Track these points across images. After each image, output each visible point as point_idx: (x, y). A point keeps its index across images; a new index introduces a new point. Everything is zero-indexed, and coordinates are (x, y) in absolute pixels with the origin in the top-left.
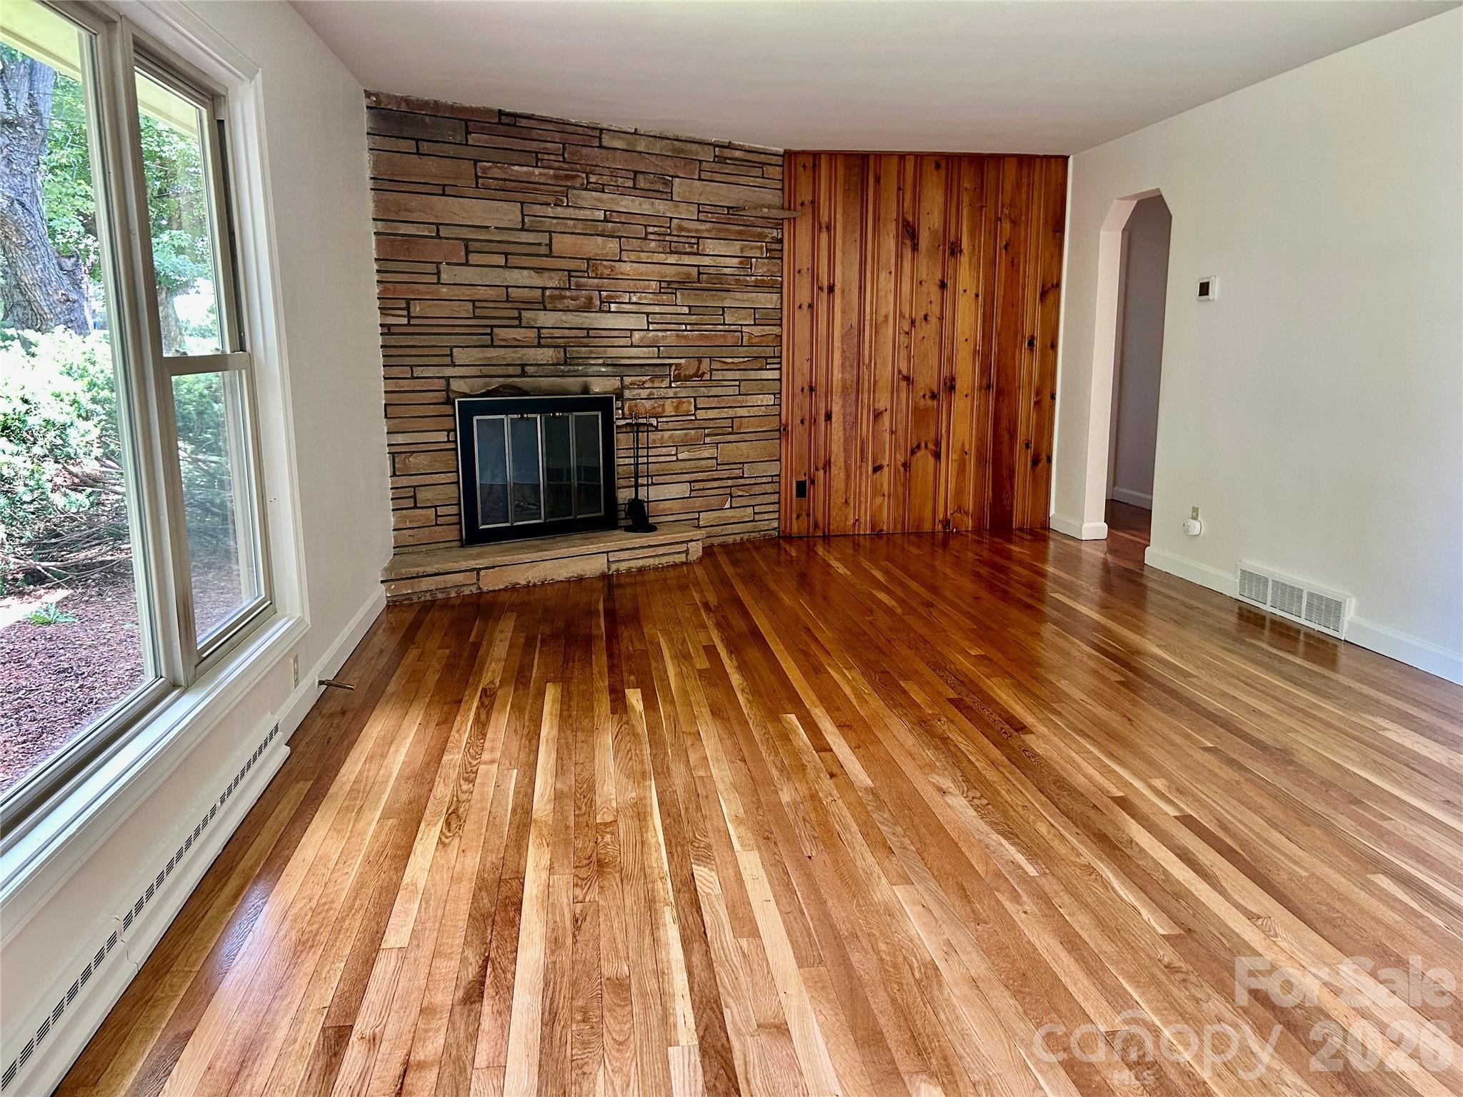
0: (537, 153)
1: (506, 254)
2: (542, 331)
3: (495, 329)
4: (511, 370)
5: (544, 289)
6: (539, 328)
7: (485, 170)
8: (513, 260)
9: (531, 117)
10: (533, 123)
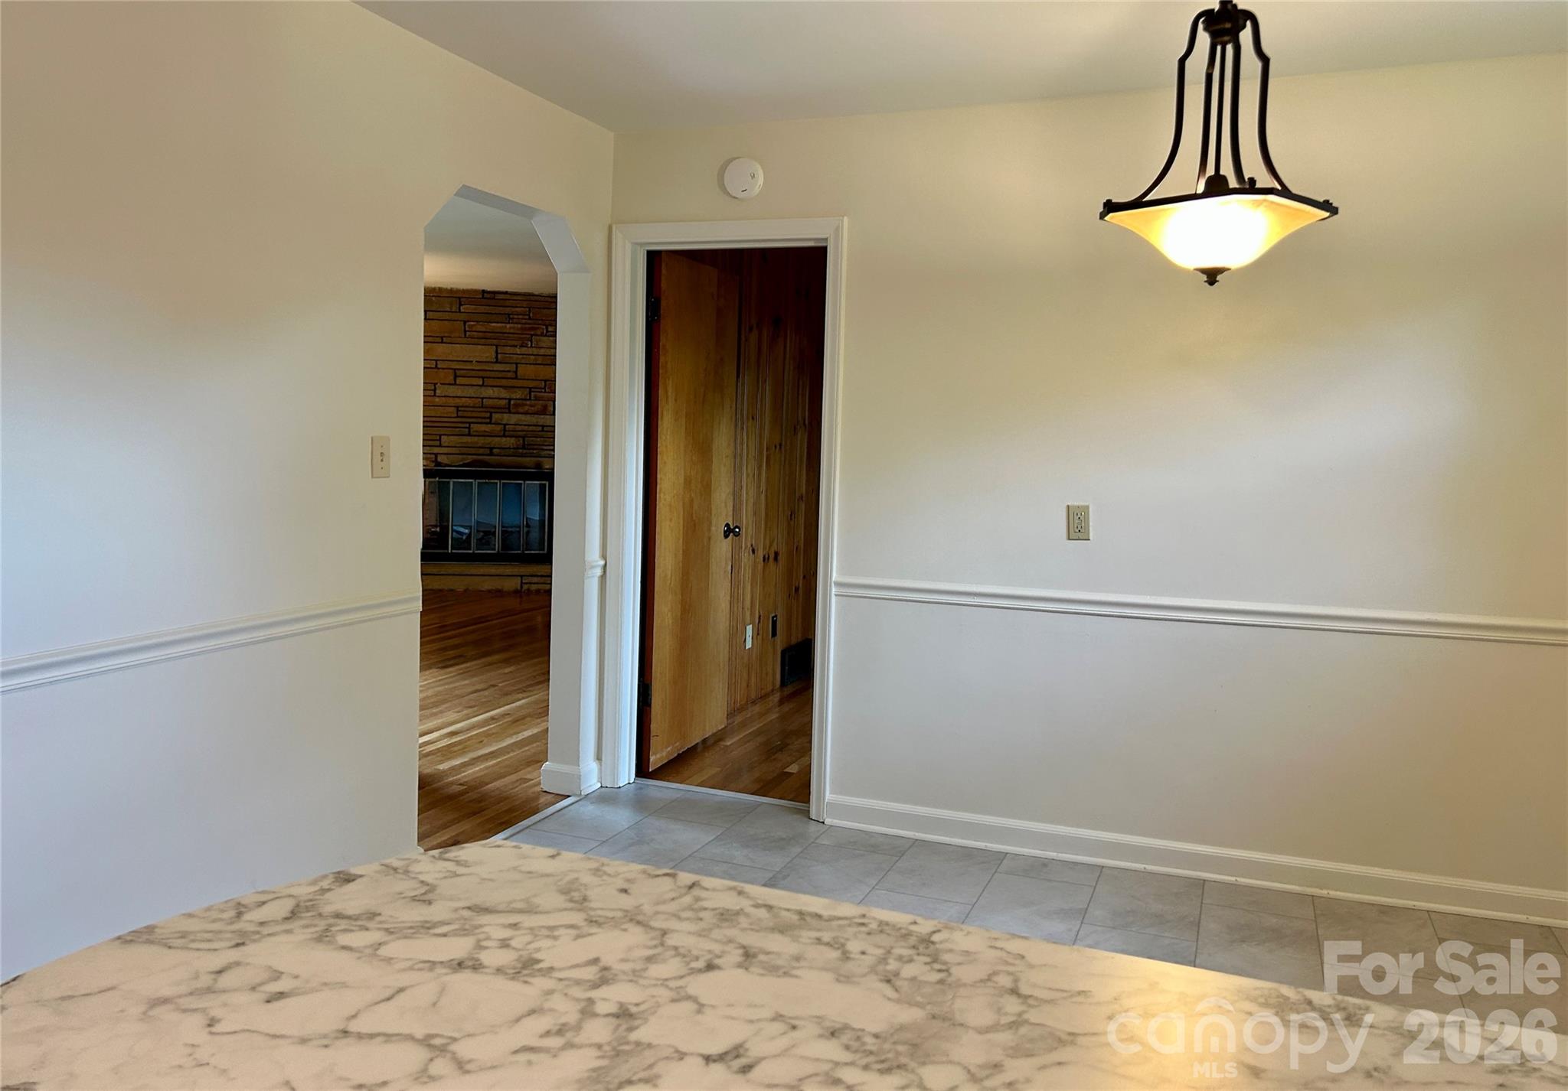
0: (509, 315)
1: (483, 378)
2: (507, 427)
3: (472, 425)
4: (481, 451)
5: (510, 400)
6: (505, 425)
7: (470, 326)
8: (488, 382)
9: (506, 293)
10: (508, 297)
